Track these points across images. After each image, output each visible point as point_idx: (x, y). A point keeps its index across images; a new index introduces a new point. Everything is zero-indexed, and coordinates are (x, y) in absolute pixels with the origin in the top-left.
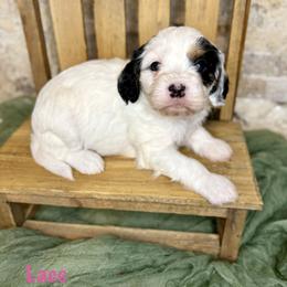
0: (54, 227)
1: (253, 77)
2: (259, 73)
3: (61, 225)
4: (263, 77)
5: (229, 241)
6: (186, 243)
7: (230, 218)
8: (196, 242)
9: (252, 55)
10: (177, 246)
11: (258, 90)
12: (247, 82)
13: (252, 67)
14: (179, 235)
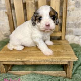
0: (17, 72)
1: (69, 29)
2: (70, 28)
3: (19, 72)
4: (72, 29)
5: (69, 72)
6: (56, 74)
7: (69, 65)
8: (59, 74)
9: (68, 23)
10: (53, 75)
11: (71, 32)
12: (67, 30)
13: (68, 26)
14: (54, 72)
